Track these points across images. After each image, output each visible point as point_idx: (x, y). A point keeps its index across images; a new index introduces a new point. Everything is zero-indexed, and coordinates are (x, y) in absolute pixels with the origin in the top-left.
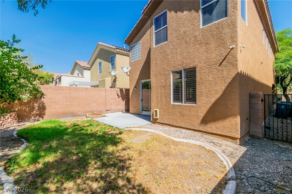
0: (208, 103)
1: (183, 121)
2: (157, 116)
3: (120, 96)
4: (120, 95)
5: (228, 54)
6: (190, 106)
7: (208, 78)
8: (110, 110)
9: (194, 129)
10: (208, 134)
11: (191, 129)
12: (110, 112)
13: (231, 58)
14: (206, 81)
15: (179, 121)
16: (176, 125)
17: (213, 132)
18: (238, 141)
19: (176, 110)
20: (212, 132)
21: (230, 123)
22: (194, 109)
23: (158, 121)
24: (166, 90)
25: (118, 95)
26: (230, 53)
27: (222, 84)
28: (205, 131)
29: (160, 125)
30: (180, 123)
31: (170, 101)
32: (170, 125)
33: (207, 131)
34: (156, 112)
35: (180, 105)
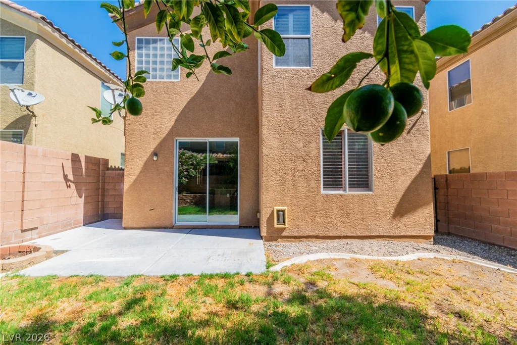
0: (393, 189)
1: (349, 224)
2: (284, 222)
3: (72, 179)
4: (71, 177)
5: (418, 120)
6: (363, 195)
7: (391, 150)
8: (37, 228)
9: (370, 235)
10: (393, 238)
11: (364, 236)
12: (35, 236)
13: (422, 126)
14: (389, 154)
15: (339, 225)
16: (332, 235)
17: (402, 234)
18: (432, 240)
19: (334, 205)
20: (400, 235)
21: (424, 216)
22: (370, 200)
23: (284, 234)
24: (307, 165)
25: (65, 176)
26: (421, 119)
27: (411, 161)
28: (389, 235)
29: (290, 241)
30: (342, 229)
31: (317, 188)
32: (317, 237)
33: (392, 235)
34: (281, 213)
35: (341, 195)
